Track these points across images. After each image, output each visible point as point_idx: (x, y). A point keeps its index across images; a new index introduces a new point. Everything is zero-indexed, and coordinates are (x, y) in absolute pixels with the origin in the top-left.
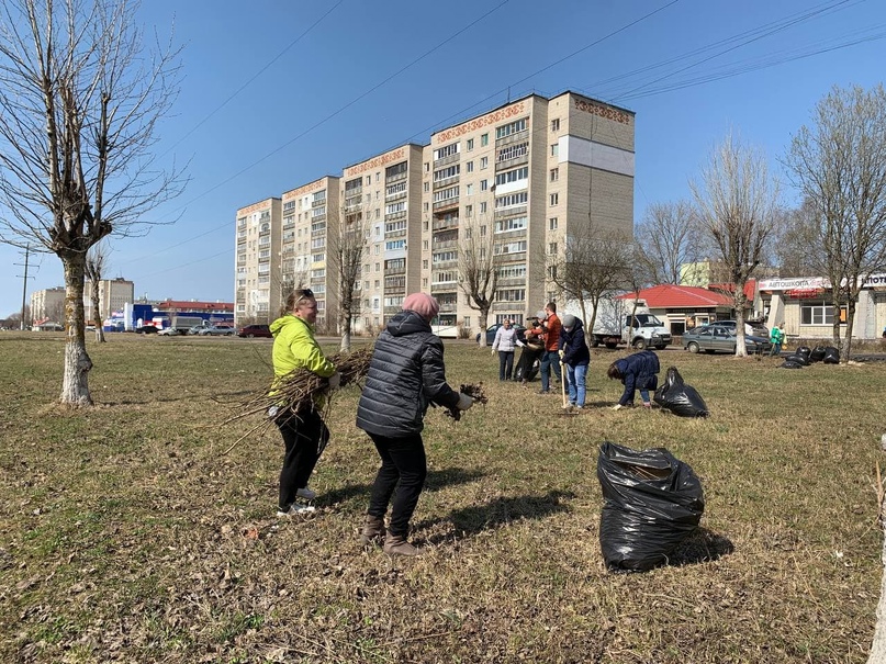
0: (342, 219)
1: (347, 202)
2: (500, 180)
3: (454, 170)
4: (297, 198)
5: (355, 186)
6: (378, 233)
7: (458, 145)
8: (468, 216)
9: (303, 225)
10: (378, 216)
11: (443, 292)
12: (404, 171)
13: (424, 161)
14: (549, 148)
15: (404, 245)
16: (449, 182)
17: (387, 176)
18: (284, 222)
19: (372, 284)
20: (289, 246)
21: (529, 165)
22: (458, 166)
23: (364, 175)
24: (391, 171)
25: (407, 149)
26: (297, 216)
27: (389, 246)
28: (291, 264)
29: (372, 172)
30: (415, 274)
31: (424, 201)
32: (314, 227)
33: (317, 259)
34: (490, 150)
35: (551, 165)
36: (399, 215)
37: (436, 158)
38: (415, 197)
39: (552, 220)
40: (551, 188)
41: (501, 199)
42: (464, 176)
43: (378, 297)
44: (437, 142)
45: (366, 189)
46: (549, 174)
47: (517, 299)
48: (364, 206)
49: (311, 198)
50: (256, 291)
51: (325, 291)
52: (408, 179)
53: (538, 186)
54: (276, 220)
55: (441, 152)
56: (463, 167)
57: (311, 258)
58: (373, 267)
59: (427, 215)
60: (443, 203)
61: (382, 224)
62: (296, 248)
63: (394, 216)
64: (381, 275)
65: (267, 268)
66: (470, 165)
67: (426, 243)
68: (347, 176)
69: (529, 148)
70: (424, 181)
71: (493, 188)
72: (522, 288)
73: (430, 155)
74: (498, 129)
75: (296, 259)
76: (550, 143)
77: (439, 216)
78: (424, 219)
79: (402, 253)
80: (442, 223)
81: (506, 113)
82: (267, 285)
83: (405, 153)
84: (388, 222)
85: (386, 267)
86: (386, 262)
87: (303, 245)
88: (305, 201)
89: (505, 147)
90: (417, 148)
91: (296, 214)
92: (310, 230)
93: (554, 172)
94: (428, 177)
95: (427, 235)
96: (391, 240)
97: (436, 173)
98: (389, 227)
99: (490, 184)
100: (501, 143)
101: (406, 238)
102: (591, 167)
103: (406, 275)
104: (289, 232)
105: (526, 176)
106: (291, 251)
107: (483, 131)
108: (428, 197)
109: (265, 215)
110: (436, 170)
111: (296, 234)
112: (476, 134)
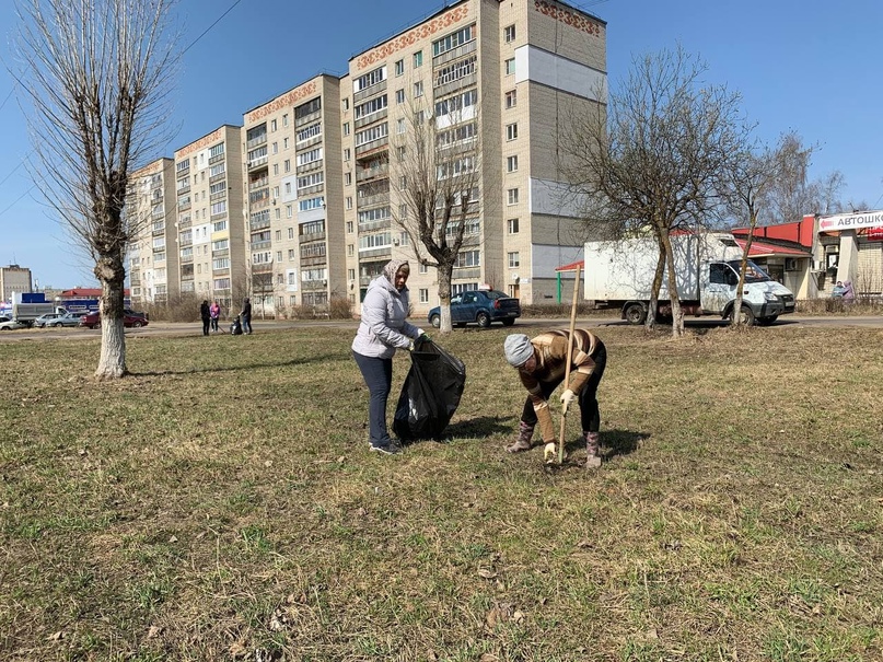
0: (246, 178)
1: (251, 155)
2: (440, 109)
3: (379, 102)
4: (191, 156)
5: (258, 135)
6: (288, 191)
7: (384, 69)
8: (400, 160)
9: (199, 187)
10: (287, 168)
11: (374, 260)
12: (317, 109)
13: (342, 98)
14: (503, 64)
15: (322, 203)
16: (374, 119)
17: (296, 117)
18: (179, 186)
19: (285, 253)
20: (185, 215)
21: (479, 86)
22: (385, 96)
23: (269, 119)
24: (301, 111)
25: (319, 81)
26: (192, 177)
27: (304, 205)
28: (190, 236)
29: (278, 115)
30: (338, 239)
31: (345, 146)
32: (213, 188)
33: (219, 227)
34: (426, 73)
35: (505, 86)
36: (314, 165)
37: (357, 89)
38: (333, 142)
39: (510, 159)
40: (507, 117)
41: (442, 135)
42: (393, 109)
43: (294, 270)
44: (356, 68)
45: (271, 136)
46: (503, 98)
47: (469, 262)
48: (271, 159)
49: (208, 154)
50: (151, 271)
51: (229, 267)
52: (322, 120)
53: (490, 113)
54: (169, 185)
55: (363, 81)
56: (392, 98)
57: (211, 227)
58: (285, 233)
59: (350, 165)
60: (368, 146)
61: (293, 180)
62: (193, 218)
63: (308, 167)
64: (295, 242)
65: (162, 243)
66: (400, 94)
67: (350, 199)
68: (249, 122)
69: (478, 64)
70: (343, 121)
71: (433, 121)
72: (477, 248)
73: (349, 87)
74: (435, 43)
75: (194, 229)
76: (503, 58)
77: (364, 163)
78: (345, 170)
79: (320, 214)
80: (368, 172)
81: (445, 21)
82: (163, 262)
83: (318, 86)
84: (301, 175)
85: (301, 233)
86: (301, 226)
87: (201, 211)
88: (200, 158)
89: (445, 66)
90: (333, 80)
91: (192, 175)
92: (208, 194)
93: (511, 95)
94: (348, 116)
95: (350, 190)
96: (306, 198)
97: (358, 108)
98: (303, 182)
99: (428, 115)
100: (440, 60)
101: (324, 194)
102: (557, 89)
103: (326, 241)
104: (184, 197)
105: (475, 101)
106: (188, 221)
107: (415, 48)
108: (349, 142)
109: (156, 179)
110: (357, 104)
111: (193, 199)
112: (406, 53)
